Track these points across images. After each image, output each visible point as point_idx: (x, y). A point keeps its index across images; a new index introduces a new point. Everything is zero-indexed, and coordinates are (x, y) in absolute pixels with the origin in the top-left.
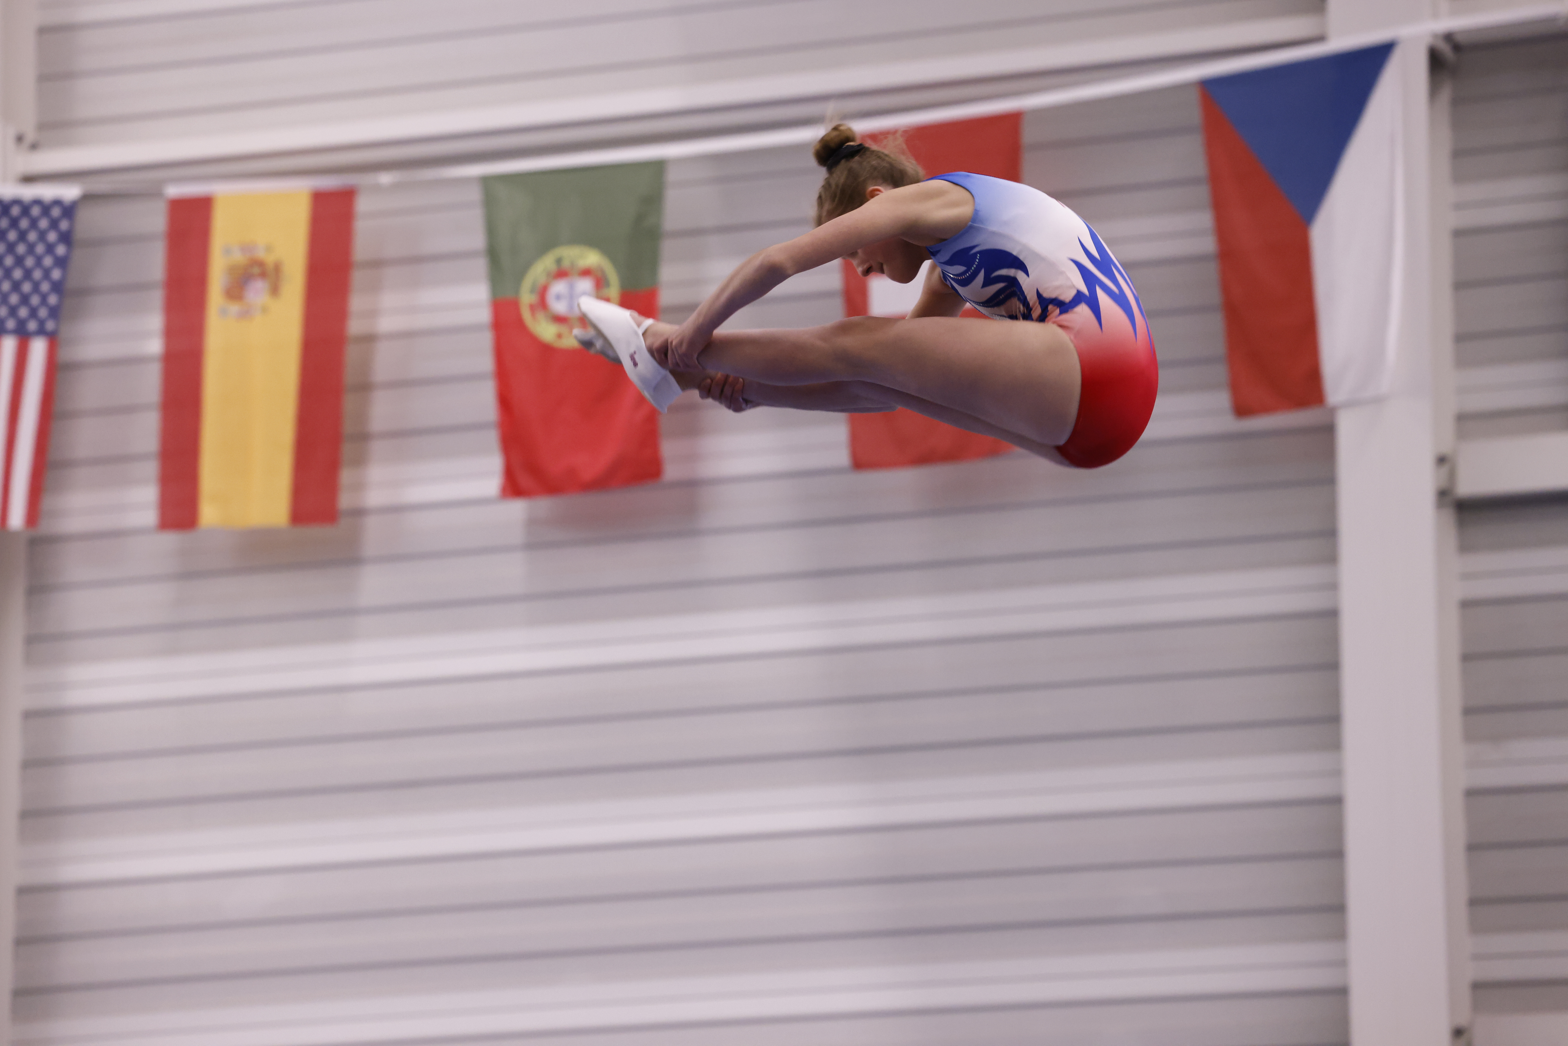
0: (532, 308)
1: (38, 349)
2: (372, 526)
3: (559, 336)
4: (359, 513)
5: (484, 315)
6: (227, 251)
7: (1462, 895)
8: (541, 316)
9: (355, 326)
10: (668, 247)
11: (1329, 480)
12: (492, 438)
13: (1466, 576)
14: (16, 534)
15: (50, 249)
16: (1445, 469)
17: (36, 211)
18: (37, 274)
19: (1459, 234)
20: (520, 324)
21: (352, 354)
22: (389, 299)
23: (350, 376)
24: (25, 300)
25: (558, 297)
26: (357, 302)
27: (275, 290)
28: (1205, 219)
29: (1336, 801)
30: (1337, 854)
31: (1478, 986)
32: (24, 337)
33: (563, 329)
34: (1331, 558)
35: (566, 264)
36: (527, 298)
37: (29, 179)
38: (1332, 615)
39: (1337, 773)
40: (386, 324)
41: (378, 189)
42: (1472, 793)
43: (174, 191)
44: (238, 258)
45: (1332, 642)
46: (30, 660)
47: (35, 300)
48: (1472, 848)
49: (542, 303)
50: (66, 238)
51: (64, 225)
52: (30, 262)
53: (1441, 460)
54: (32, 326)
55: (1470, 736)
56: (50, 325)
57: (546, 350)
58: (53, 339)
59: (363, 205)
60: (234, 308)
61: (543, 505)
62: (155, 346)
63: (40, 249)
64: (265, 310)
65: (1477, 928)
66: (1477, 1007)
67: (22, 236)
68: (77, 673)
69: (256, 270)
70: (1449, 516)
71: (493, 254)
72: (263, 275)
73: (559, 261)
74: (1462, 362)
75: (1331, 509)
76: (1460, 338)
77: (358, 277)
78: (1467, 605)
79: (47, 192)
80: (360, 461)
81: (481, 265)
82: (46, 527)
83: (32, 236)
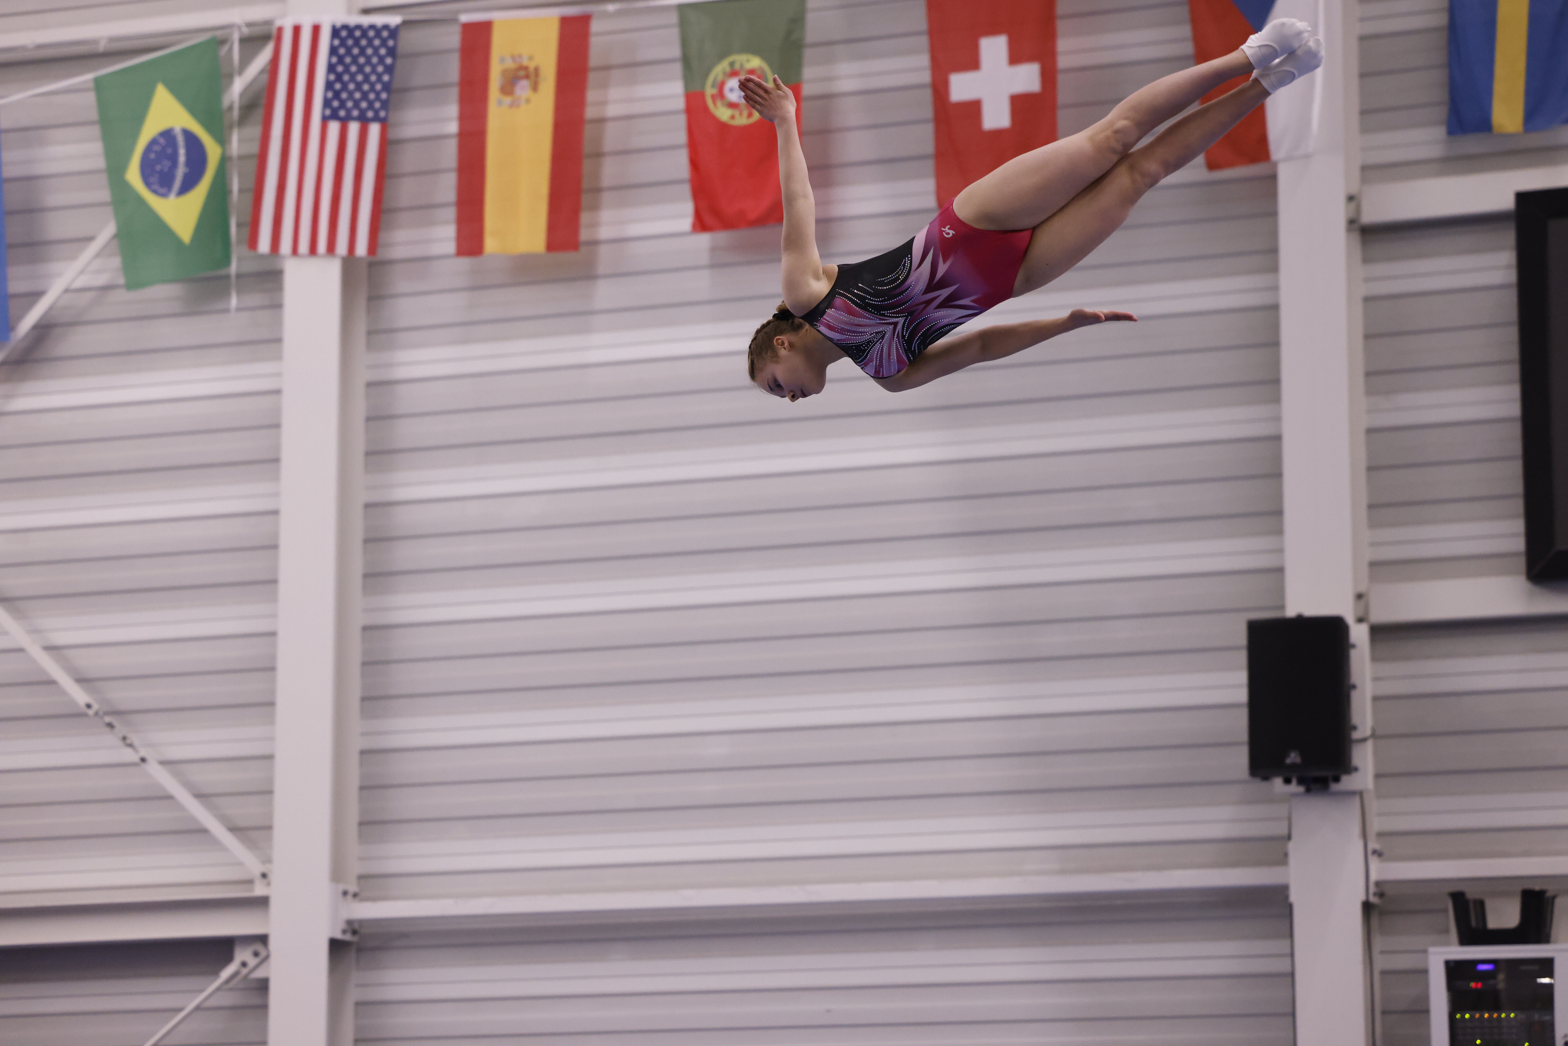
0: (713, 97)
1: (374, 130)
2: (604, 252)
3: (733, 117)
4: (595, 243)
5: (680, 104)
6: (502, 60)
7: (1364, 502)
8: (719, 103)
9: (590, 112)
10: (808, 53)
11: (1272, 214)
12: (686, 190)
13: (1367, 280)
14: (360, 259)
15: (381, 60)
16: (1353, 205)
17: (371, 33)
18: (373, 78)
19: (1363, 38)
20: (706, 109)
21: (588, 131)
22: (614, 93)
23: (587, 147)
24: (365, 96)
25: (731, 90)
26: (592, 95)
27: (535, 88)
28: (1186, 30)
29: (1277, 438)
30: (1278, 475)
31: (1374, 565)
32: (364, 122)
33: (736, 113)
34: (1274, 268)
35: (737, 67)
36: (710, 91)
37: (366, 11)
38: (1274, 308)
39: (1278, 419)
40: (612, 110)
41: (607, 15)
42: (1370, 431)
43: (465, 18)
44: (510, 64)
45: (1274, 327)
46: (370, 346)
47: (372, 96)
48: (1370, 469)
49: (721, 94)
50: (392, 52)
51: (391, 43)
52: (368, 69)
53: (1351, 198)
54: (370, 114)
55: (1370, 392)
56: (382, 114)
57: (723, 127)
58: (384, 123)
59: (595, 26)
60: (507, 100)
61: (722, 237)
62: (453, 127)
63: (375, 60)
64: (528, 101)
65: (1373, 524)
66: (1373, 578)
67: (362, 52)
68: (402, 356)
69: (522, 73)
70: (1356, 237)
71: (686, 60)
72: (527, 77)
73: (732, 64)
74: (1365, 129)
75: (1274, 234)
76: (1364, 112)
77: (592, 77)
78: (1367, 299)
79: (379, 20)
80: (595, 207)
81: (677, 68)
82: (383, 254)
83: (369, 51)
